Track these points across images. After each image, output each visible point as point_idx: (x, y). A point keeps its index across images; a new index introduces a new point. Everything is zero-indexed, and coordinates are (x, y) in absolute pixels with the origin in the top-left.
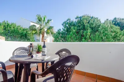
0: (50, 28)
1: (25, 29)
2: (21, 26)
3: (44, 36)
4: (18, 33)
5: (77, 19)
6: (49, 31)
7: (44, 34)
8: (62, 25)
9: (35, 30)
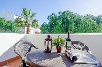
0: (35, 21)
1: (9, 21)
2: (5, 19)
3: (29, 28)
4: (2, 26)
5: (60, 14)
6: (34, 24)
7: (29, 27)
8: (48, 18)
9: (21, 22)
